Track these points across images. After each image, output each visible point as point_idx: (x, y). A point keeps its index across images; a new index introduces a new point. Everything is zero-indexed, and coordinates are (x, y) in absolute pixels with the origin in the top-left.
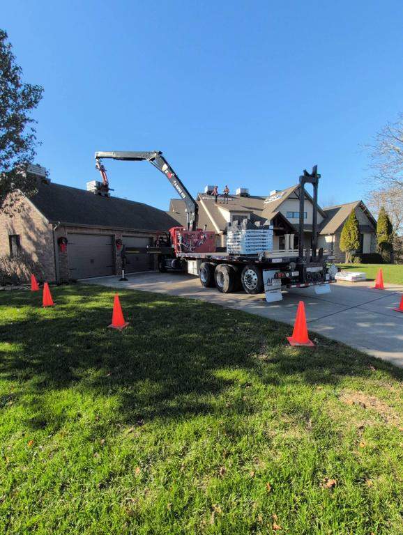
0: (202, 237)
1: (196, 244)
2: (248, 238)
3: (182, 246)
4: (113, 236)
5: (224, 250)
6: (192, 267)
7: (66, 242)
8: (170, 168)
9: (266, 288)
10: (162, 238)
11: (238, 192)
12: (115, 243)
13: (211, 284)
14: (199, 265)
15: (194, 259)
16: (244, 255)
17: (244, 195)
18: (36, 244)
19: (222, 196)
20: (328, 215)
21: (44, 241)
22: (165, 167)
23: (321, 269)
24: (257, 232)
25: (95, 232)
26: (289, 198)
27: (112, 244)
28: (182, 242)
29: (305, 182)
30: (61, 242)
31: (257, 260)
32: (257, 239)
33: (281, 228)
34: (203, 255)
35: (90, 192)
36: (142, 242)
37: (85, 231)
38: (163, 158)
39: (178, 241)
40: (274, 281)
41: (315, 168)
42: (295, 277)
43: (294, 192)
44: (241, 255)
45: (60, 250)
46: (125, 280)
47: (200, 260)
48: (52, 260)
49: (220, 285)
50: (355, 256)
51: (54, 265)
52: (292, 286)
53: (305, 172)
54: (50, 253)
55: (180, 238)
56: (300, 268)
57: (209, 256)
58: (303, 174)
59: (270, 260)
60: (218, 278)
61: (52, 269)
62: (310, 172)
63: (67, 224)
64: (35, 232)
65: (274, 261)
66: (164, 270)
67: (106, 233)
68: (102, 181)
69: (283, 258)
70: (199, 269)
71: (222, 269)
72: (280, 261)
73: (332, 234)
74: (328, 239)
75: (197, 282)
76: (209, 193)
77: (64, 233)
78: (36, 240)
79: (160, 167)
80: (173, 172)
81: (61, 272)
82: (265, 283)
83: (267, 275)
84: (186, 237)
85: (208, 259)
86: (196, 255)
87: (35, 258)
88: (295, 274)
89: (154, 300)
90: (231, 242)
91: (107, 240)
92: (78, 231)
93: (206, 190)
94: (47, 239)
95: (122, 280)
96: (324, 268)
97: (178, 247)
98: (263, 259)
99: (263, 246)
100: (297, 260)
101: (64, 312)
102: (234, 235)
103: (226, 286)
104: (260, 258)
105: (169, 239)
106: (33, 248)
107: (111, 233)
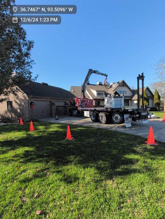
0: (88, 101)
1: (86, 104)
2: (115, 101)
3: (81, 105)
4: (51, 101)
5: (103, 106)
6: (86, 114)
7: (34, 104)
9: (126, 121)
11: (98, 83)
12: (52, 104)
14: (90, 113)
15: (88, 110)
16: (114, 108)
17: (101, 84)
18: (19, 105)
21: (23, 104)
23: (147, 113)
24: (119, 99)
25: (45, 100)
26: (119, 86)
27: (51, 105)
28: (81, 103)
29: (139, 79)
31: (121, 110)
32: (118, 102)
34: (93, 109)
36: (62, 104)
37: (41, 100)
39: (79, 103)
40: (129, 119)
41: (143, 74)
42: (138, 117)
43: (121, 83)
44: (112, 108)
45: (31, 107)
46: (58, 119)
47: (91, 111)
48: (27, 112)
49: (101, 120)
51: (28, 114)
52: (137, 121)
53: (139, 75)
54: (27, 109)
55: (80, 102)
56: (139, 113)
57: (95, 109)
58: (138, 76)
59: (128, 110)
60: (100, 118)
61: (27, 116)
62: (141, 75)
63: (33, 96)
64: (19, 100)
65: (129, 110)
66: (71, 115)
67: (49, 100)
69: (132, 109)
71: (102, 114)
72: (131, 110)
74: (135, 102)
75: (89, 120)
77: (33, 100)
78: (19, 103)
81: (31, 117)
82: (125, 119)
83: (126, 116)
84: (82, 101)
87: (19, 111)
88: (137, 116)
89: (77, 127)
90: (106, 103)
91: (49, 103)
92: (38, 99)
95: (56, 119)
96: (148, 113)
97: (79, 105)
98: (124, 110)
99: (121, 105)
100: (137, 110)
101: (41, 133)
102: (108, 100)
103: (104, 121)
104: (123, 110)
105: (74, 102)
106: (18, 106)
107: (50, 100)
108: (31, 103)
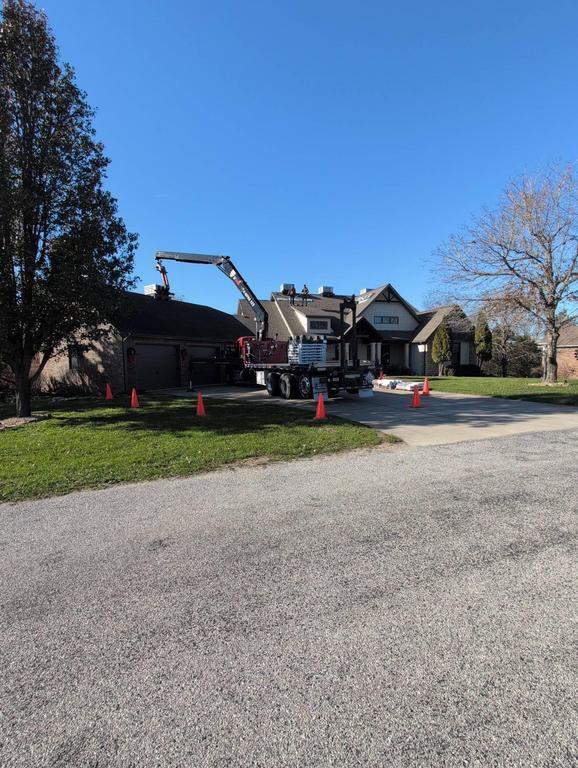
0: (272, 347)
1: (265, 355)
2: (304, 349)
3: (251, 356)
4: (178, 347)
5: (286, 361)
6: (260, 378)
7: (135, 352)
8: (238, 275)
10: (230, 348)
11: (321, 291)
12: (179, 352)
13: (276, 392)
14: (266, 375)
15: (261, 370)
16: (301, 365)
17: (328, 294)
18: (102, 355)
19: (299, 296)
20: (423, 320)
21: (112, 352)
22: (233, 273)
23: (358, 376)
24: (312, 346)
26: (376, 301)
27: (176, 355)
28: (251, 352)
30: (129, 353)
31: (309, 369)
32: (311, 352)
33: (367, 336)
34: (270, 366)
35: (149, 296)
38: (231, 263)
39: (247, 351)
40: (319, 385)
43: (382, 293)
44: (299, 365)
45: (129, 361)
47: (266, 370)
48: (120, 371)
49: (283, 392)
50: (449, 367)
51: (123, 376)
54: (119, 364)
55: (249, 348)
56: (340, 375)
57: (276, 367)
59: (316, 369)
60: (282, 387)
61: (121, 380)
67: (172, 343)
68: (162, 284)
69: (327, 368)
70: (266, 379)
71: (285, 378)
73: (423, 343)
74: (421, 348)
75: (265, 392)
76: (285, 292)
77: (134, 343)
78: (102, 350)
79: (227, 273)
80: (241, 279)
81: (129, 383)
82: (313, 387)
83: (315, 381)
84: (255, 347)
85: (275, 370)
86: (264, 365)
87: (101, 369)
88: (335, 379)
90: (291, 354)
91: (172, 350)
93: (282, 289)
94: (115, 350)
97: (247, 357)
98: (312, 368)
99: (318, 358)
102: (294, 348)
103: (288, 393)
105: (237, 350)
106: (99, 359)
107: (177, 343)
108: (129, 350)
